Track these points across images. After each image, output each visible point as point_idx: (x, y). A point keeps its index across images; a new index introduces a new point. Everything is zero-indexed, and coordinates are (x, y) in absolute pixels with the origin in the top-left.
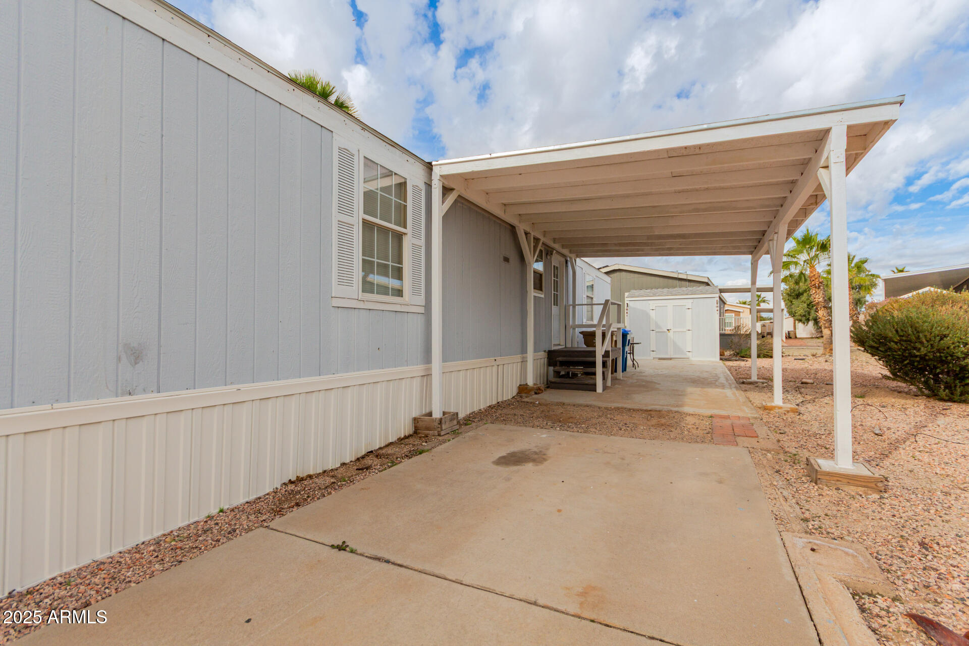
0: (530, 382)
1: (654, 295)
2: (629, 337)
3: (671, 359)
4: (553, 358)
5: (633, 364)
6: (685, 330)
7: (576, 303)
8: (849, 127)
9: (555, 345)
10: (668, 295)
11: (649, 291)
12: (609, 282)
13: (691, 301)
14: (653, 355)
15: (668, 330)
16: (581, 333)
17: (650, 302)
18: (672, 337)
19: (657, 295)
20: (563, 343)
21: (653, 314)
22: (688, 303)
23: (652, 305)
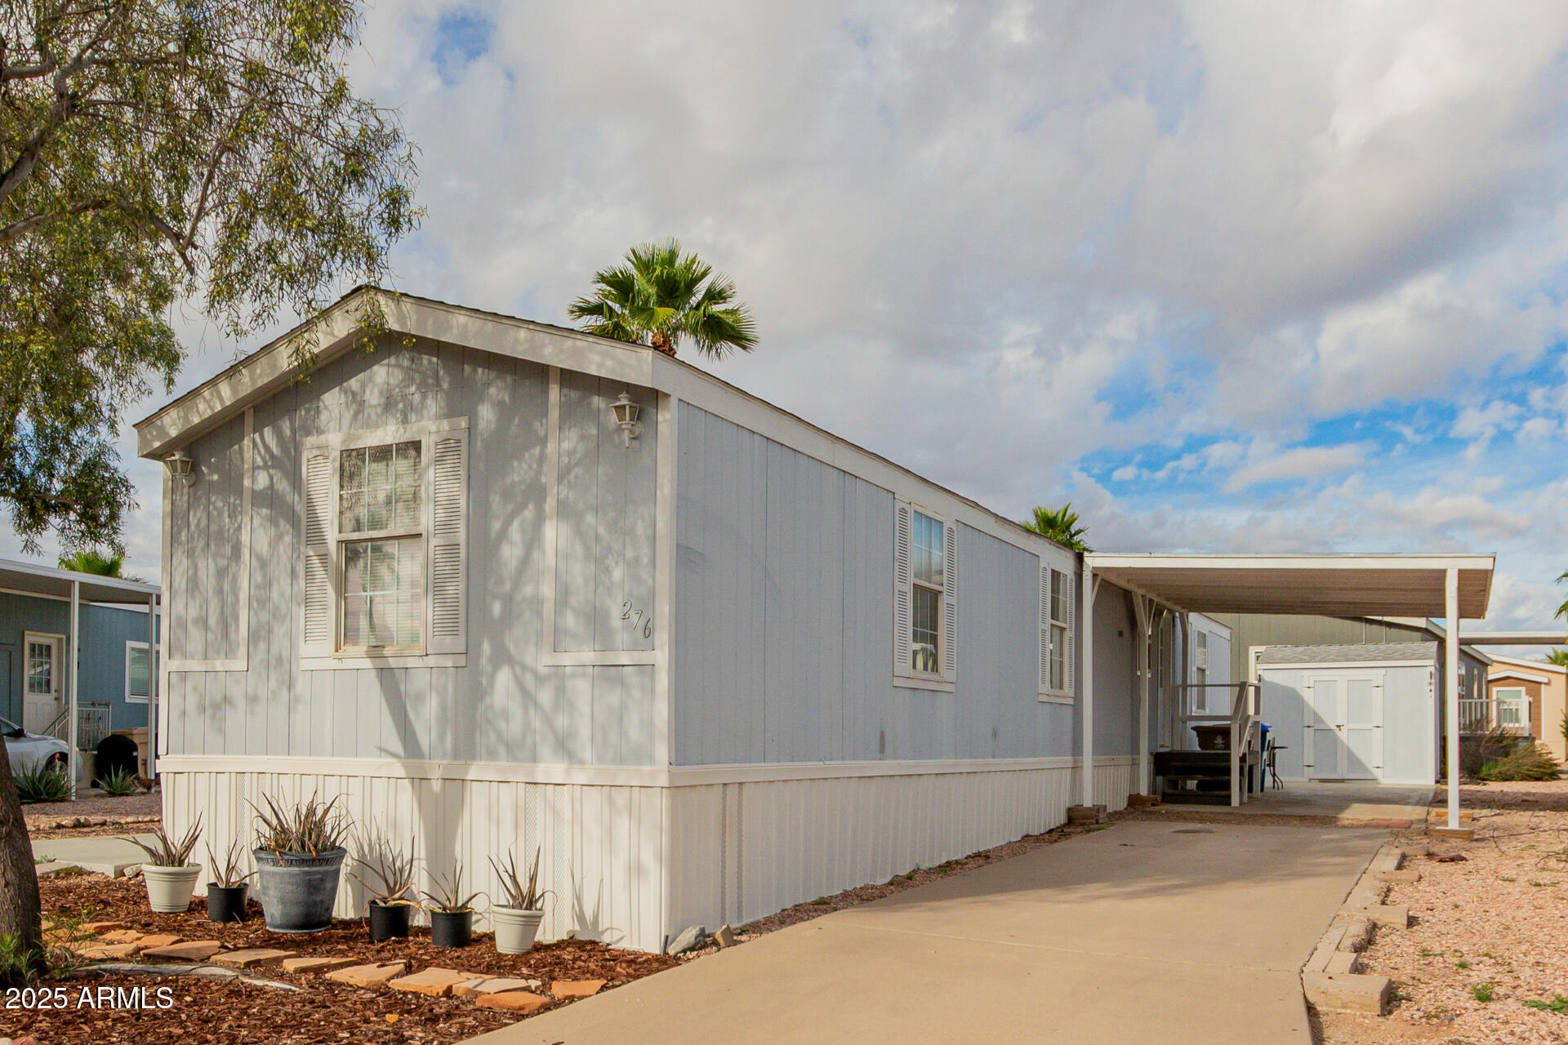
0: (1144, 791)
1: (1312, 659)
2: (1269, 736)
3: (1342, 781)
4: (1166, 764)
5: (1274, 781)
6: (1370, 727)
7: (1189, 683)
8: (1459, 570)
9: (1162, 746)
10: (1338, 661)
11: (1300, 649)
12: (1228, 637)
13: (1383, 671)
14: (1310, 773)
15: (1338, 726)
16: (1194, 728)
17: (1304, 672)
18: (1345, 741)
19: (1318, 659)
20: (1168, 743)
21: (1308, 696)
22: (1377, 676)
23: (1309, 677)
